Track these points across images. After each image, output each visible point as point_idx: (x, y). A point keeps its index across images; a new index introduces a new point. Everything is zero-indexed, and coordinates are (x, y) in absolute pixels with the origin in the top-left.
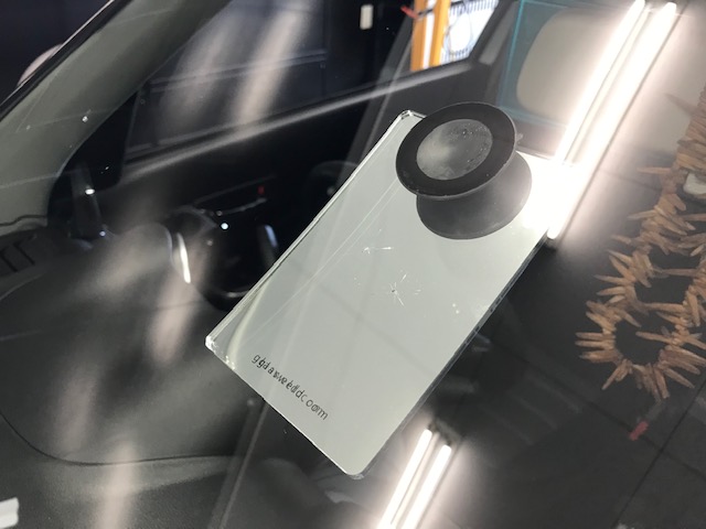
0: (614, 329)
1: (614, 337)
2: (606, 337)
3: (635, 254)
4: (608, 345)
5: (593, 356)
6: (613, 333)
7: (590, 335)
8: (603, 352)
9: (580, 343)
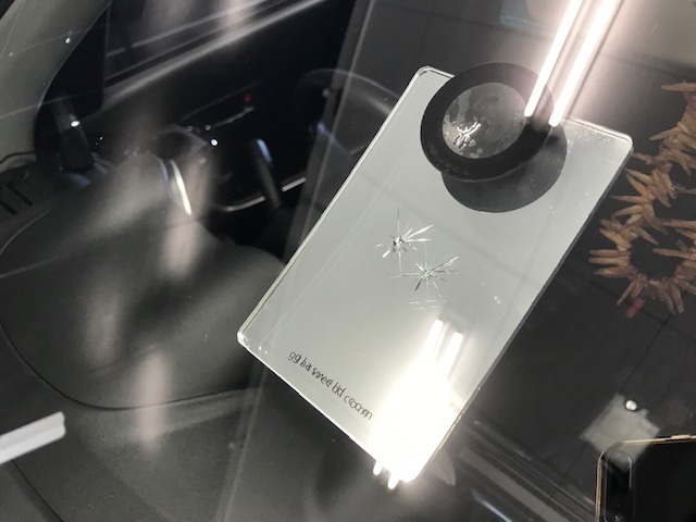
0: (629, 246)
1: (629, 253)
2: (621, 254)
3: (655, 173)
4: (623, 261)
5: (607, 272)
6: (629, 250)
7: (604, 251)
8: (617, 269)
9: (593, 260)
